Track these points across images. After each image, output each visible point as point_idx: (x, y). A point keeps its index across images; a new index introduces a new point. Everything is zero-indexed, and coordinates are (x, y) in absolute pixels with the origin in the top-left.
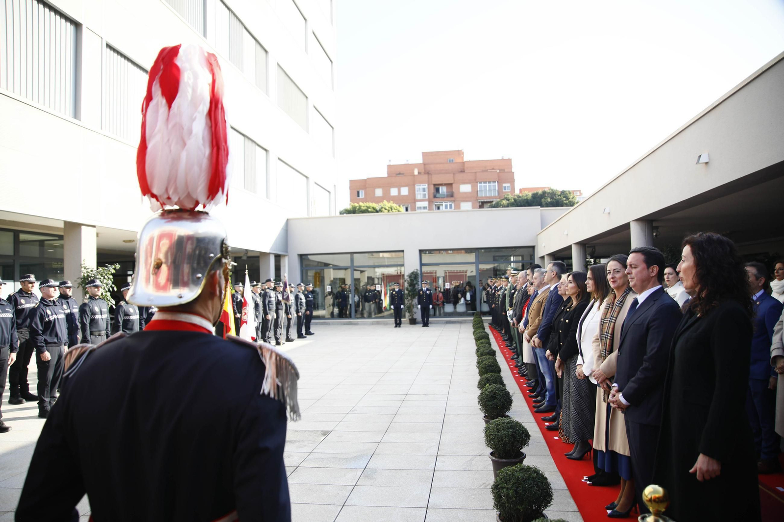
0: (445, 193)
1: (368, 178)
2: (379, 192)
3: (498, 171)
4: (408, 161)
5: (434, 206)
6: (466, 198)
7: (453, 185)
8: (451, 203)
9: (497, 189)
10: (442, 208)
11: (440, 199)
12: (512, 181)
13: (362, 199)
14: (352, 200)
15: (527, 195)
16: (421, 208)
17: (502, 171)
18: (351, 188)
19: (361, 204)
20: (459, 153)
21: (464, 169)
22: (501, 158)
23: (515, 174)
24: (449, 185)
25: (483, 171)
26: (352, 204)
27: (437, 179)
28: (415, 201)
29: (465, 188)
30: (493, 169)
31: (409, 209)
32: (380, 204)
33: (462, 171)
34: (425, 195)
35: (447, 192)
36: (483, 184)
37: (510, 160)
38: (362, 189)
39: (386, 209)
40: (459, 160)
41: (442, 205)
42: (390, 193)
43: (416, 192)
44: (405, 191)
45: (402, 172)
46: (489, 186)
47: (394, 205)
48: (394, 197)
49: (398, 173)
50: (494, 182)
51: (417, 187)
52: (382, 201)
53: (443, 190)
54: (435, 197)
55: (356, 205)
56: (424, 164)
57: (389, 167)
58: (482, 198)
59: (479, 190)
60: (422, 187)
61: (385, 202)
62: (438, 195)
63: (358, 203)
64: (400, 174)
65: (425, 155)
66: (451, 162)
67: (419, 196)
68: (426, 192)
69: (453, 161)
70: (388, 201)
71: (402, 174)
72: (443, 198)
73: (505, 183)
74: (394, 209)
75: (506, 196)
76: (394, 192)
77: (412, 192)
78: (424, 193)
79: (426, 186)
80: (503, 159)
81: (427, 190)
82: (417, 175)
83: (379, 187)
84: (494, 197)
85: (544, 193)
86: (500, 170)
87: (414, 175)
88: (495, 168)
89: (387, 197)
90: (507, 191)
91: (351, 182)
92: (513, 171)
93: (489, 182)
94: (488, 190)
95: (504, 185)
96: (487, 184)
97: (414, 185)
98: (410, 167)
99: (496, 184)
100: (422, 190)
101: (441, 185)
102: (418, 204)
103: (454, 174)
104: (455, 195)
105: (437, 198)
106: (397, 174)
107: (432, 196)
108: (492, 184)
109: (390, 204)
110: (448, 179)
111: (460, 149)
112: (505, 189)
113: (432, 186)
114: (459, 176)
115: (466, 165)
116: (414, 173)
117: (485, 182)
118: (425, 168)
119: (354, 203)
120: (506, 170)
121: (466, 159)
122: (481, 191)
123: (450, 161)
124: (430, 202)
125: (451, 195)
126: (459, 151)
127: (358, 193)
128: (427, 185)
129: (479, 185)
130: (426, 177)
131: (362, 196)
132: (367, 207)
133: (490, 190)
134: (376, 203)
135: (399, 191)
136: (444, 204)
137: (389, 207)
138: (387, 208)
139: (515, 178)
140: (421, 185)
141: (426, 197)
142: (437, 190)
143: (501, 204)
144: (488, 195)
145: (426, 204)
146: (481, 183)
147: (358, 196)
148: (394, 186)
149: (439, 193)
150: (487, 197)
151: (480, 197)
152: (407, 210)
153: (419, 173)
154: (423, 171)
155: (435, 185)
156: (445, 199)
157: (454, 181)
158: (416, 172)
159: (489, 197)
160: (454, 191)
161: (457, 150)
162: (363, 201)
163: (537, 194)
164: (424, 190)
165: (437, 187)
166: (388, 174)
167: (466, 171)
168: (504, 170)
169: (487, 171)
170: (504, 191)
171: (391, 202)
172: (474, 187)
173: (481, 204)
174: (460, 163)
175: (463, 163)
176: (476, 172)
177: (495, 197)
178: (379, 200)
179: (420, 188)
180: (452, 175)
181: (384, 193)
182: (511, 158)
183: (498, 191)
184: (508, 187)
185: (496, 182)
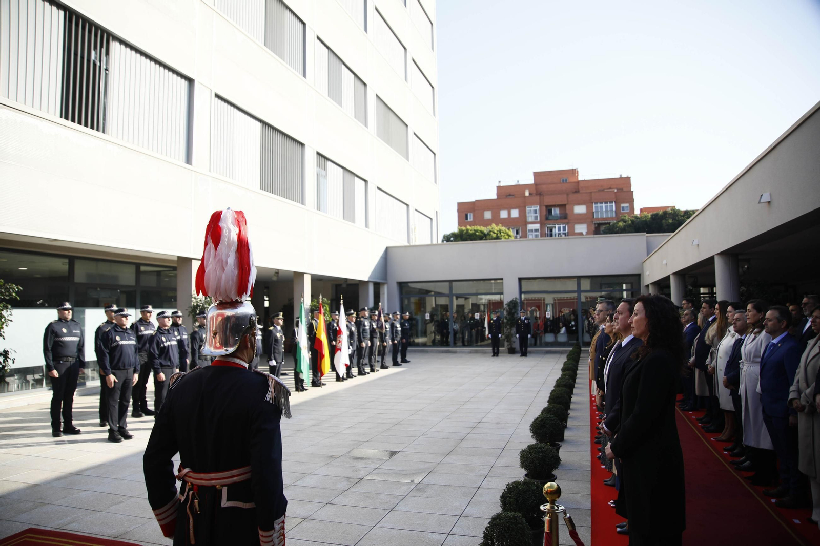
0: (559, 215)
1: (476, 201)
2: (488, 215)
3: (616, 190)
4: (518, 181)
5: (546, 228)
6: (581, 219)
7: (567, 206)
8: (564, 225)
9: (614, 209)
10: (555, 231)
11: (553, 221)
12: (631, 201)
13: (471, 222)
14: (460, 224)
15: (646, 216)
16: (532, 230)
17: (620, 190)
18: (459, 211)
19: (469, 227)
20: (574, 172)
21: (578, 189)
22: (618, 176)
23: (634, 193)
24: (562, 206)
25: (599, 191)
26: (460, 228)
27: (549, 200)
28: (526, 223)
29: (580, 209)
30: (610, 188)
31: (520, 232)
32: (488, 227)
33: (577, 191)
34: (536, 217)
35: (560, 214)
36: (599, 205)
37: (628, 179)
38: (471, 212)
39: (494, 233)
40: (574, 180)
41: (555, 227)
42: (499, 216)
43: (527, 215)
44: (515, 213)
45: (512, 194)
46: (605, 206)
47: (503, 229)
48: (504, 219)
49: (508, 194)
50: (611, 202)
51: (528, 209)
52: (490, 225)
53: (556, 211)
54: (547, 219)
55: (464, 228)
56: (536, 184)
57: (499, 188)
58: (598, 219)
59: (594, 211)
60: (533, 209)
61: (494, 225)
62: (550, 217)
63: (466, 227)
64: (510, 195)
65: (536, 175)
66: (565, 181)
67: (530, 218)
68: (538, 214)
69: (566, 180)
70: (497, 225)
71: (513, 195)
72: (556, 220)
73: (623, 203)
74: (503, 232)
75: (622, 218)
76: (504, 214)
77: (523, 214)
78: (536, 215)
79: (538, 208)
80: (621, 178)
81: (538, 212)
82: (527, 197)
83: (488, 210)
84: (610, 218)
85: (665, 213)
86: (617, 190)
87: (525, 197)
88: (612, 187)
89: (496, 220)
90: (625, 211)
91: (459, 204)
92: (632, 190)
93: (606, 203)
94: (605, 211)
95: (623, 205)
96: (604, 205)
97: (525, 207)
98: (519, 188)
99: (614, 204)
100: (533, 212)
101: (554, 206)
102: (530, 227)
103: (567, 194)
104: (569, 217)
105: (549, 220)
106: (507, 196)
107: (544, 218)
108: (609, 204)
109: (499, 227)
110: (560, 200)
111: (574, 168)
112: (623, 209)
113: (544, 208)
114: (573, 197)
115: (581, 185)
116: (525, 194)
117: (601, 203)
118: (536, 189)
119: (461, 226)
120: (625, 190)
121: (580, 178)
122: (597, 212)
123: (563, 181)
124: (542, 224)
125: (564, 217)
126: (573, 170)
127: (467, 216)
128: (538, 206)
129: (594, 206)
130: (537, 198)
131: (470, 219)
132: (474, 230)
133: (607, 211)
134: (484, 226)
135: (509, 214)
136: (557, 226)
137: (497, 231)
138: (496, 232)
139: (634, 197)
140: (533, 206)
141: (537, 219)
142: (550, 212)
143: (617, 226)
144: (604, 217)
145: (537, 226)
146: (596, 203)
147: (467, 218)
148: (504, 209)
149: (552, 214)
150: (604, 218)
151: (596, 219)
152: (517, 233)
153: (530, 194)
154: (535, 192)
155: (547, 206)
156: (559, 221)
157: (568, 201)
158: (527, 194)
159: (606, 219)
160: (567, 212)
161: (571, 168)
162: (471, 224)
164: (535, 212)
165: (550, 208)
166: (498, 194)
167: (580, 192)
168: (622, 189)
169: (603, 190)
170: (622, 211)
171: (500, 225)
172: (589, 208)
173: (596, 225)
174: (574, 182)
175: (578, 182)
176: (591, 193)
177: (612, 218)
178: (487, 223)
179: (531, 210)
180: (565, 196)
181: (493, 216)
182: (629, 176)
183: (615, 211)
184: (626, 207)
185: (614, 202)
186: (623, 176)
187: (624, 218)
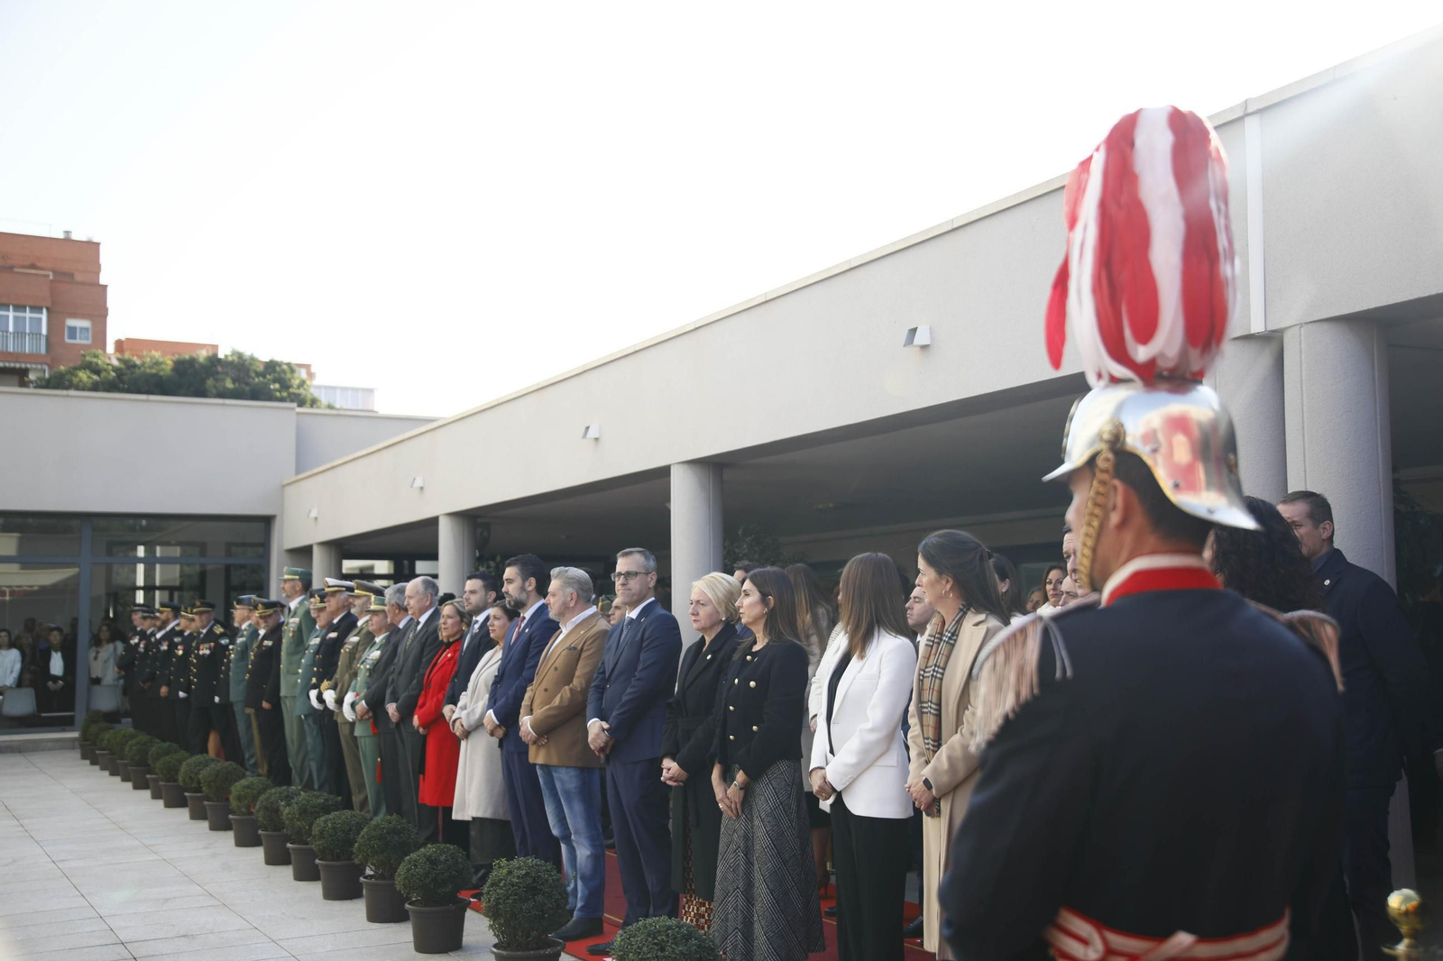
3: (51, 276)
9: (44, 331)
12: (98, 313)
15: (157, 363)
17: (64, 277)
22: (61, 236)
23: (108, 291)
30: (33, 266)
37: (92, 248)
46: (16, 318)
50: (37, 309)
73: (75, 315)
80: (67, 241)
84: (30, 355)
85: (214, 361)
86: (55, 272)
88: (39, 264)
90: (78, 341)
92: (102, 281)
93: (19, 308)
95: (71, 322)
96: (12, 314)
99: (44, 316)
108: (28, 314)
112: (72, 335)
120: (78, 277)
133: (19, 334)
139: (109, 305)
159: (16, 356)
163: (192, 361)
168: (72, 275)
169: (11, 268)
170: (66, 339)
177: (34, 357)
182: (95, 240)
183: (48, 338)
184: (81, 329)
185: (45, 311)
186: (75, 237)
187: (95, 360)
